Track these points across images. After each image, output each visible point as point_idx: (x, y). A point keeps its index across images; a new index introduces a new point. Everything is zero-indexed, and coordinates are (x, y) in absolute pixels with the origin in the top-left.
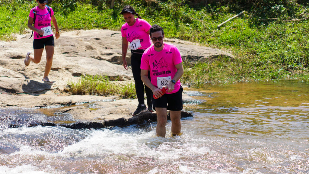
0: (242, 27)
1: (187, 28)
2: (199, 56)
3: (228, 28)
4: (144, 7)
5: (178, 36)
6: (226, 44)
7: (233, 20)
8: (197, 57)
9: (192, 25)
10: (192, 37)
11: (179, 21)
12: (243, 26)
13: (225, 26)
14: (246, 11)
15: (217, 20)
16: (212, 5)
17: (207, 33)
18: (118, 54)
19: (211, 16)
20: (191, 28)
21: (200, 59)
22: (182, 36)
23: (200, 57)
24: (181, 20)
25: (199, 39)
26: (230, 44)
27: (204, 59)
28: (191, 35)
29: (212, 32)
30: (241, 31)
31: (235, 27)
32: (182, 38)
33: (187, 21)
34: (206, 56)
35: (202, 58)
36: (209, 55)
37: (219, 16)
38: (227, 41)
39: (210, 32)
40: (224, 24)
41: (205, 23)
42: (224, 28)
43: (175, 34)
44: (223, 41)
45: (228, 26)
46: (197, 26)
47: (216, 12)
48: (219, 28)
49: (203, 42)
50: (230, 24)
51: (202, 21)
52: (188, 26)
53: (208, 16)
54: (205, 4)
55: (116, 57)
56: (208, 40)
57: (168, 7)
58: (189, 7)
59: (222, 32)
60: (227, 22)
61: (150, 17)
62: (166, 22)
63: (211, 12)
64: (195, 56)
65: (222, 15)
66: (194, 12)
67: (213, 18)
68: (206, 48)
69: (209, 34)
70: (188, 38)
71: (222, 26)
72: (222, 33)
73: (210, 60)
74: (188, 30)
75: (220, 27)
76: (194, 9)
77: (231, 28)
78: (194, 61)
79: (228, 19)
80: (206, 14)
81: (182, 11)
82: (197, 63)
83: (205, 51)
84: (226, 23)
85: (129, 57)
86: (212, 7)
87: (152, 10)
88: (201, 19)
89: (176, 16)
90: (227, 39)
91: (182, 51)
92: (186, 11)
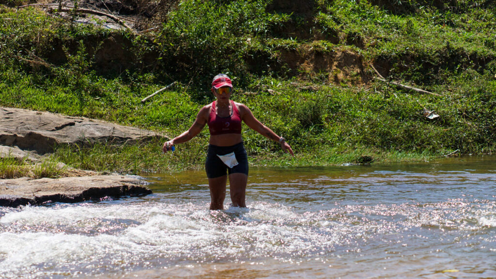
0: (176, 103)
1: (96, 102)
2: (123, 137)
3: (157, 104)
4: (28, 74)
5: (85, 113)
6: (157, 124)
7: (162, 93)
8: (122, 139)
9: (103, 99)
10: (106, 115)
11: (83, 93)
12: (177, 101)
13: (152, 101)
14: (179, 82)
15: (139, 93)
16: (131, 72)
17: (128, 110)
18: (6, 131)
19: (129, 87)
20: (102, 103)
21: (127, 141)
22: (91, 114)
23: (126, 139)
24: (86, 91)
25: (117, 117)
26: (163, 124)
27: (132, 141)
28: (105, 112)
29: (134, 109)
30: (176, 107)
31: (166, 102)
32: (92, 116)
33: (96, 93)
34: (134, 137)
35: (129, 140)
36: (137, 136)
37: (142, 88)
38: (158, 120)
39: (131, 109)
40: (150, 97)
41: (122, 97)
42: (150, 104)
43: (81, 110)
44: (152, 121)
45: (156, 101)
46: (111, 101)
47: (137, 82)
48: (143, 103)
49: (123, 121)
50: (158, 98)
51: (117, 94)
52: (98, 100)
53: (125, 88)
54: (119, 71)
55: (4, 136)
56: (131, 119)
57: (66, 73)
58: (97, 74)
59: (149, 108)
60: (154, 95)
61: (38, 87)
62: (64, 94)
63: (130, 82)
64: (119, 137)
65: (146, 86)
66: (104, 81)
67: (132, 90)
68: (131, 128)
69: (130, 111)
70: (101, 116)
71: (148, 100)
72: (149, 110)
73: (141, 143)
74: (98, 106)
75: (145, 102)
76: (103, 77)
77: (161, 104)
78: (118, 144)
79: (155, 92)
80: (121, 84)
81: (86, 79)
82: (122, 147)
83: (132, 132)
84: (153, 97)
85: (23, 136)
86: (131, 75)
87: (40, 77)
88: (115, 91)
89: (78, 87)
90: (158, 118)
91: (100, 130)
92: (93, 79)
